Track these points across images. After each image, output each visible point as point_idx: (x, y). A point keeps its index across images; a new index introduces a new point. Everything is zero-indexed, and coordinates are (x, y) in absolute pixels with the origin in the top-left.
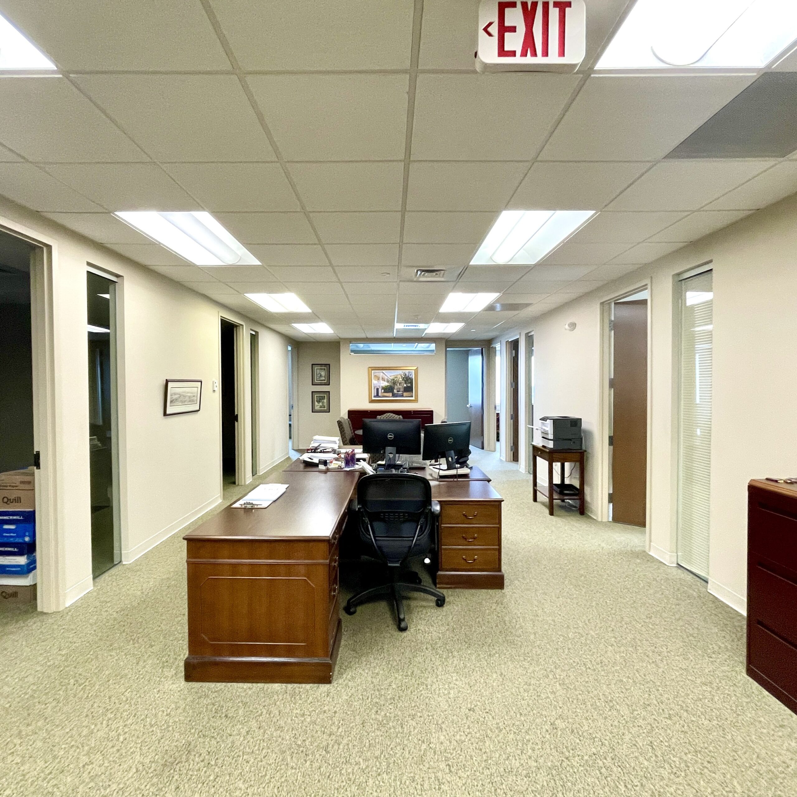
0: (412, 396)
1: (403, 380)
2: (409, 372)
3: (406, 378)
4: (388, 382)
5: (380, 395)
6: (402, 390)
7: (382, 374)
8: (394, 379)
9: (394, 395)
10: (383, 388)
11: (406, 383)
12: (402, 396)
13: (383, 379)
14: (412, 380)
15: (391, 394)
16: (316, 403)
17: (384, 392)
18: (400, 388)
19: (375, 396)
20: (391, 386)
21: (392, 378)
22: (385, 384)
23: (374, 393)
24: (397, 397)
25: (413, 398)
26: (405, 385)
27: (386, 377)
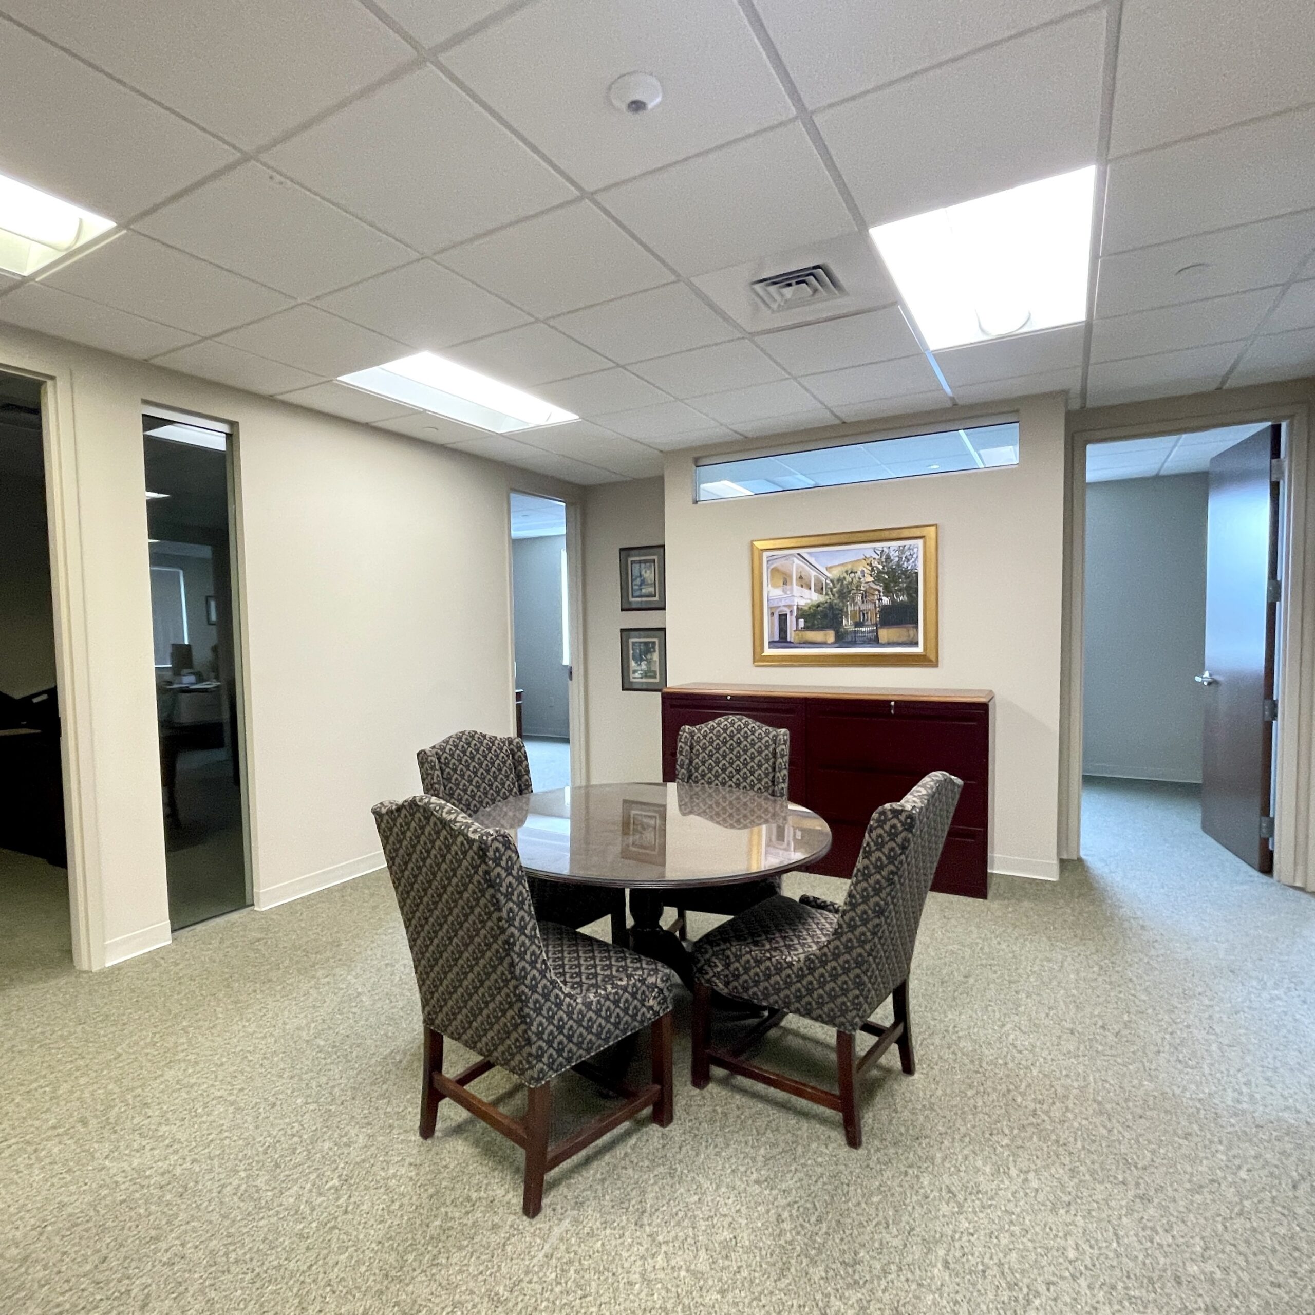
0: (916, 644)
1: (878, 579)
2: (902, 550)
3: (892, 572)
4: (820, 590)
5: (791, 636)
6: (874, 618)
7: (797, 561)
8: (841, 580)
9: (841, 639)
10: (802, 614)
11: (888, 591)
12: (876, 641)
13: (803, 582)
14: (912, 578)
15: (830, 636)
16: (633, 664)
17: (807, 628)
18: (863, 613)
19: (772, 644)
20: (831, 606)
21: (835, 574)
22: (809, 598)
23: (769, 630)
24: (853, 643)
25: (919, 650)
26: (886, 601)
27: (813, 573)
